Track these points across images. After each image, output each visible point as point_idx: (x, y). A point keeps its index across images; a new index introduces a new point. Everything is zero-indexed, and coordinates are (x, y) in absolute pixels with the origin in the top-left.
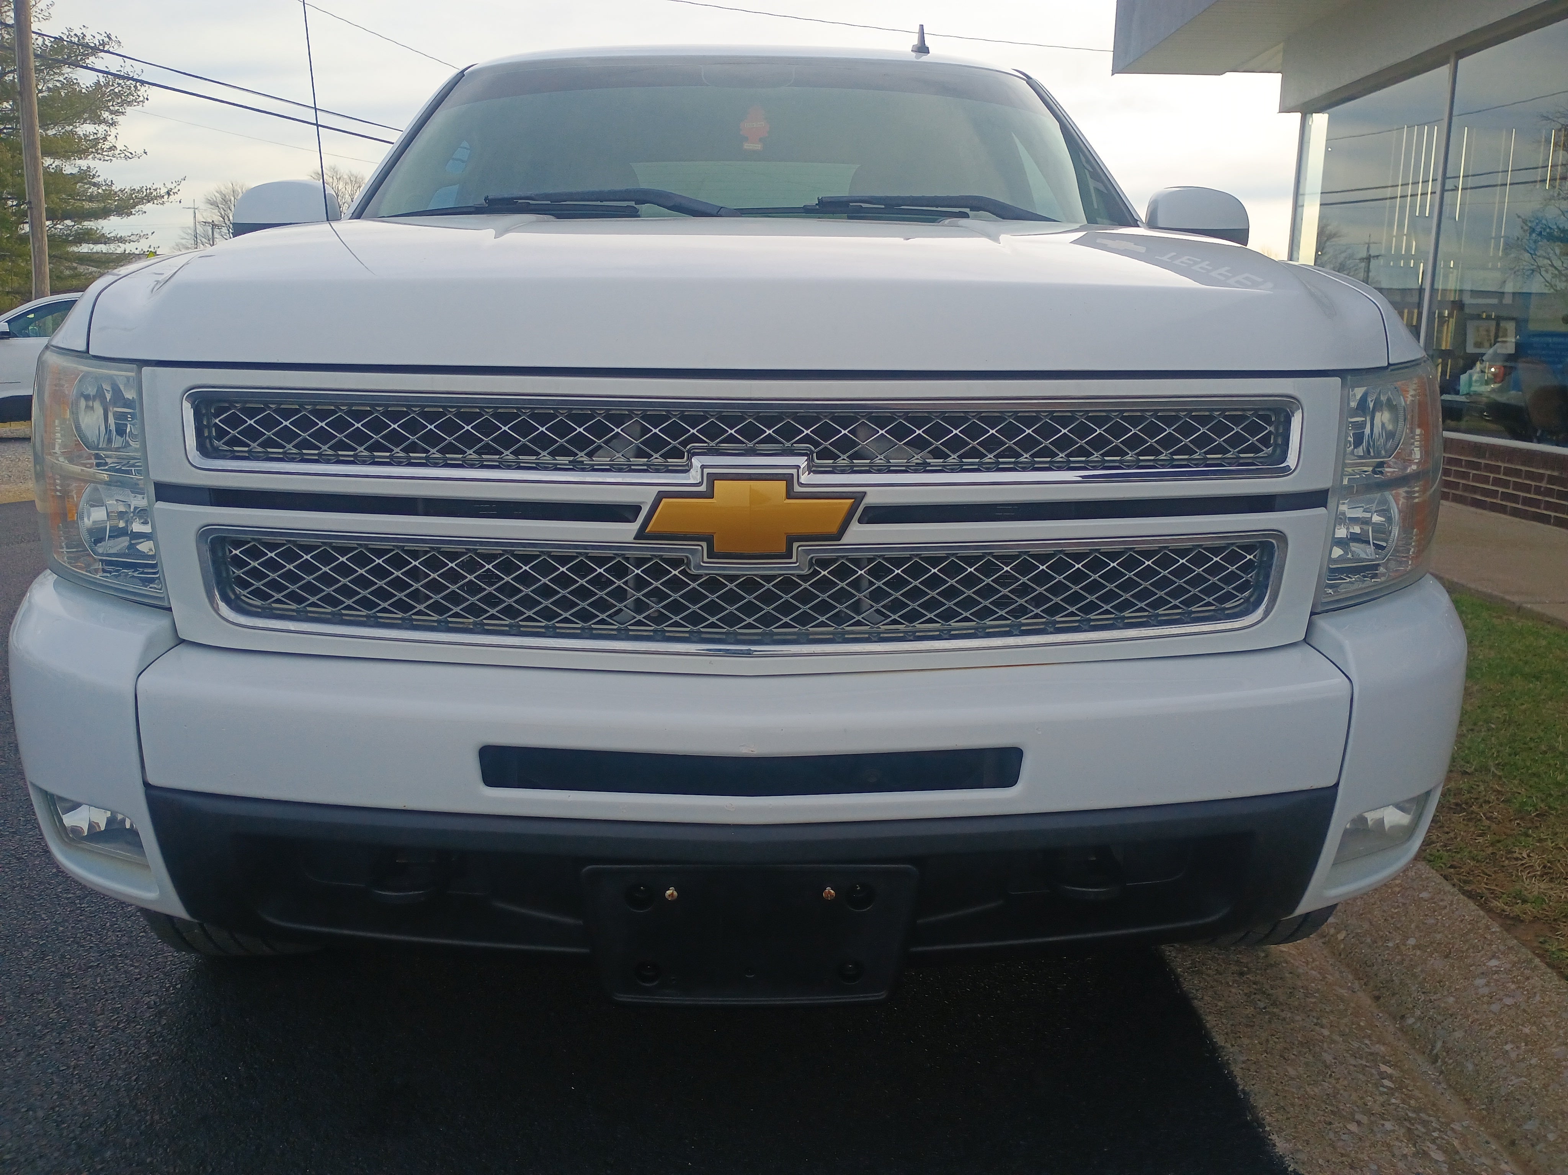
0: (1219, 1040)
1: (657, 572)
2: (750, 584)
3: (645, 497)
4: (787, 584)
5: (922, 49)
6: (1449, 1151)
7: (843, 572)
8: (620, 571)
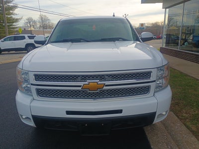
0: (147, 134)
1: (84, 92)
2: (93, 93)
3: (82, 85)
4: (97, 93)
5: (114, 16)
6: (171, 147)
7: (103, 91)
8: (80, 92)
